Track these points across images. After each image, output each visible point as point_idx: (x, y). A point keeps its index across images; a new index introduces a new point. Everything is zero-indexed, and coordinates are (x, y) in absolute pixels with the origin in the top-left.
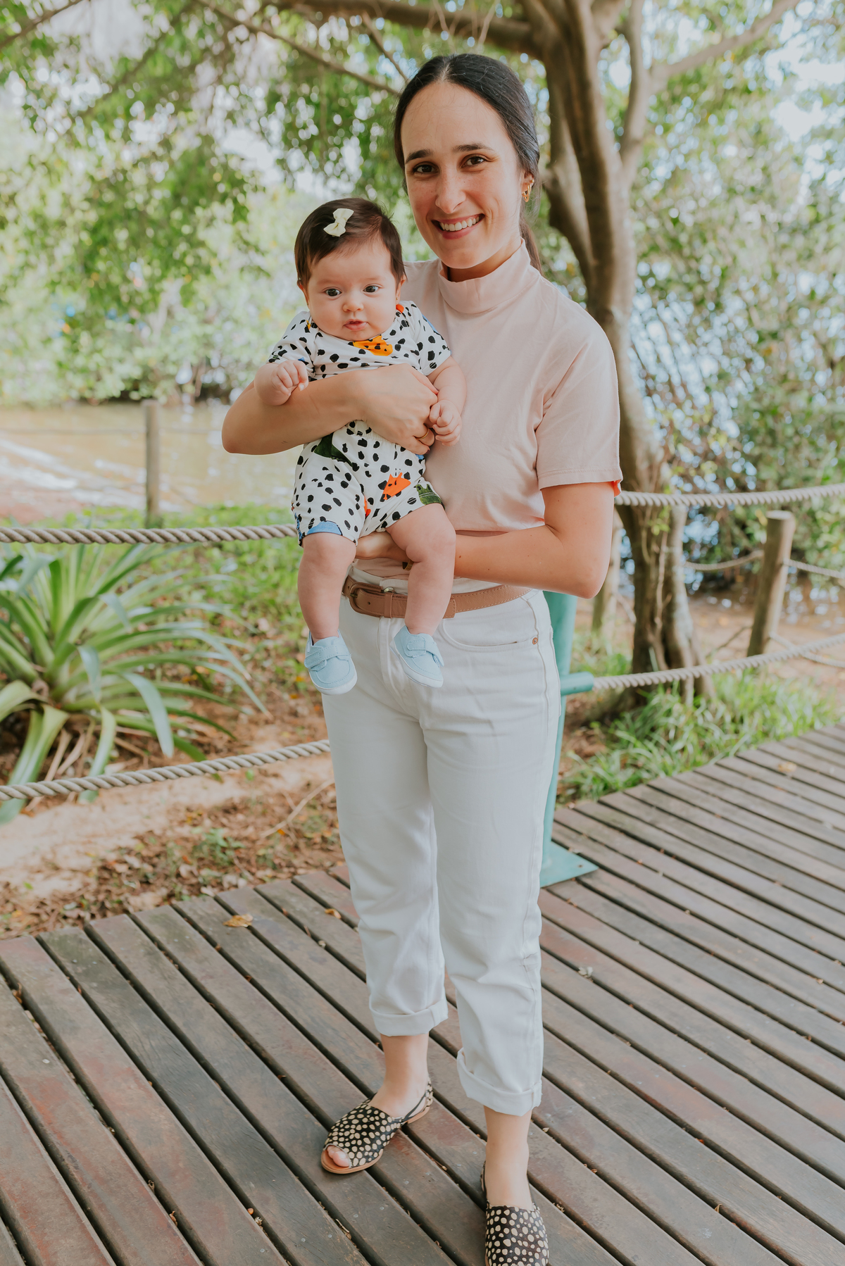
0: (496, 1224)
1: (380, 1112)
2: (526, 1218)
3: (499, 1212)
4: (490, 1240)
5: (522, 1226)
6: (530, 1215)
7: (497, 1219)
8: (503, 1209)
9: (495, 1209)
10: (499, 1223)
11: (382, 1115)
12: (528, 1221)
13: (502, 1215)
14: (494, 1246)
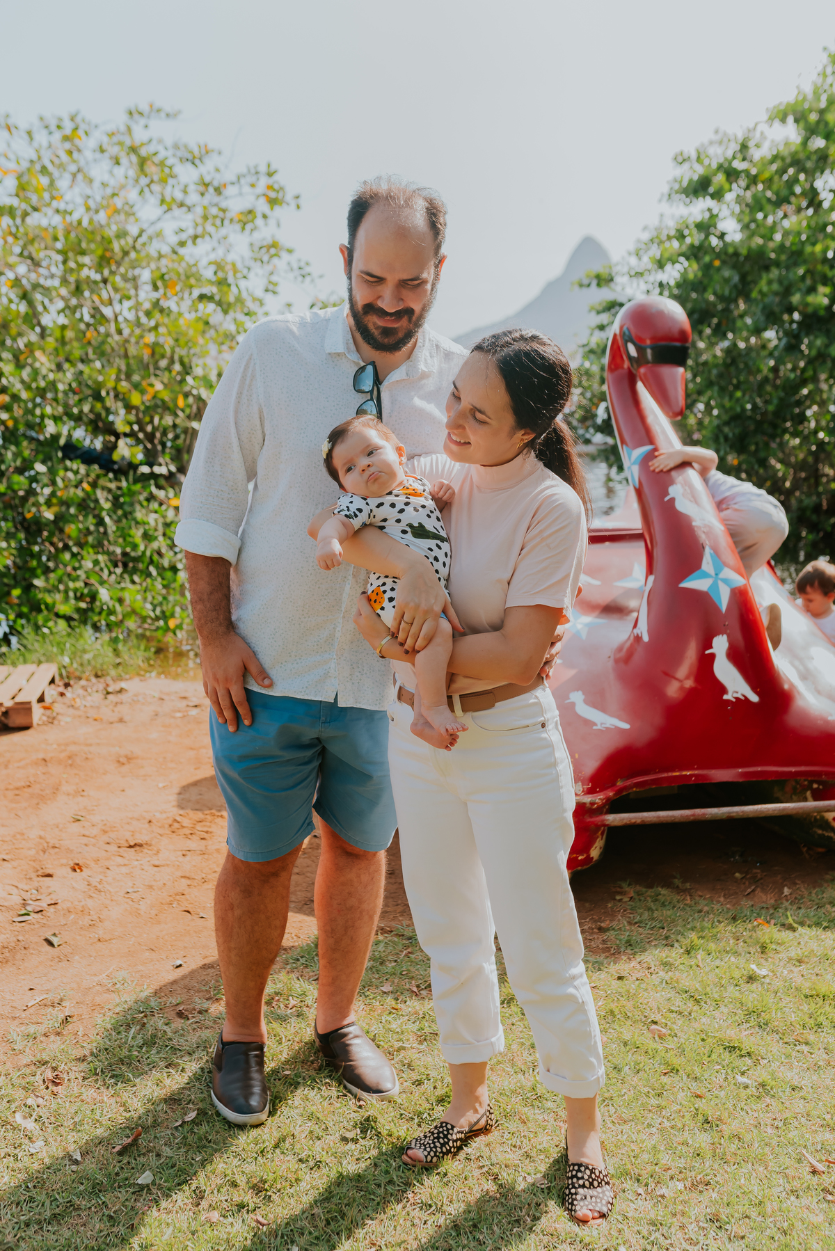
0: (572, 1177)
1: (447, 1124)
2: (597, 1174)
3: (576, 1168)
4: (567, 1188)
5: (594, 1180)
6: (600, 1172)
7: (574, 1173)
8: (580, 1165)
9: (574, 1165)
10: (576, 1176)
11: (449, 1126)
12: (599, 1177)
13: (579, 1170)
14: (570, 1193)
